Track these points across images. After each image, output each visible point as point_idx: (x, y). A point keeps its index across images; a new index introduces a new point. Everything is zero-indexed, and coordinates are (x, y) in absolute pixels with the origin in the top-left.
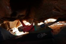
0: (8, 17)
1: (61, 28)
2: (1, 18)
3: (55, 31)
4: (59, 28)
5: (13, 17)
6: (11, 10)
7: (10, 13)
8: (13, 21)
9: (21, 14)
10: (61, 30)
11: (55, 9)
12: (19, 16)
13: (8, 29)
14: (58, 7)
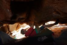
0: (8, 20)
1: (62, 31)
2: (1, 21)
3: (56, 34)
4: (60, 31)
5: (13, 20)
6: (11, 13)
7: (10, 16)
8: (13, 24)
9: (21, 17)
10: (62, 32)
12: (19, 19)
13: (8, 32)
14: (59, 10)
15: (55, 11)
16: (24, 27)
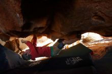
0: (18, 30)
1: (107, 48)
3: (96, 53)
4: (103, 49)
7: (21, 24)
9: (39, 26)
10: (107, 51)
11: (95, 17)
12: (35, 28)
14: (102, 13)
15: (96, 15)
16: (43, 42)
